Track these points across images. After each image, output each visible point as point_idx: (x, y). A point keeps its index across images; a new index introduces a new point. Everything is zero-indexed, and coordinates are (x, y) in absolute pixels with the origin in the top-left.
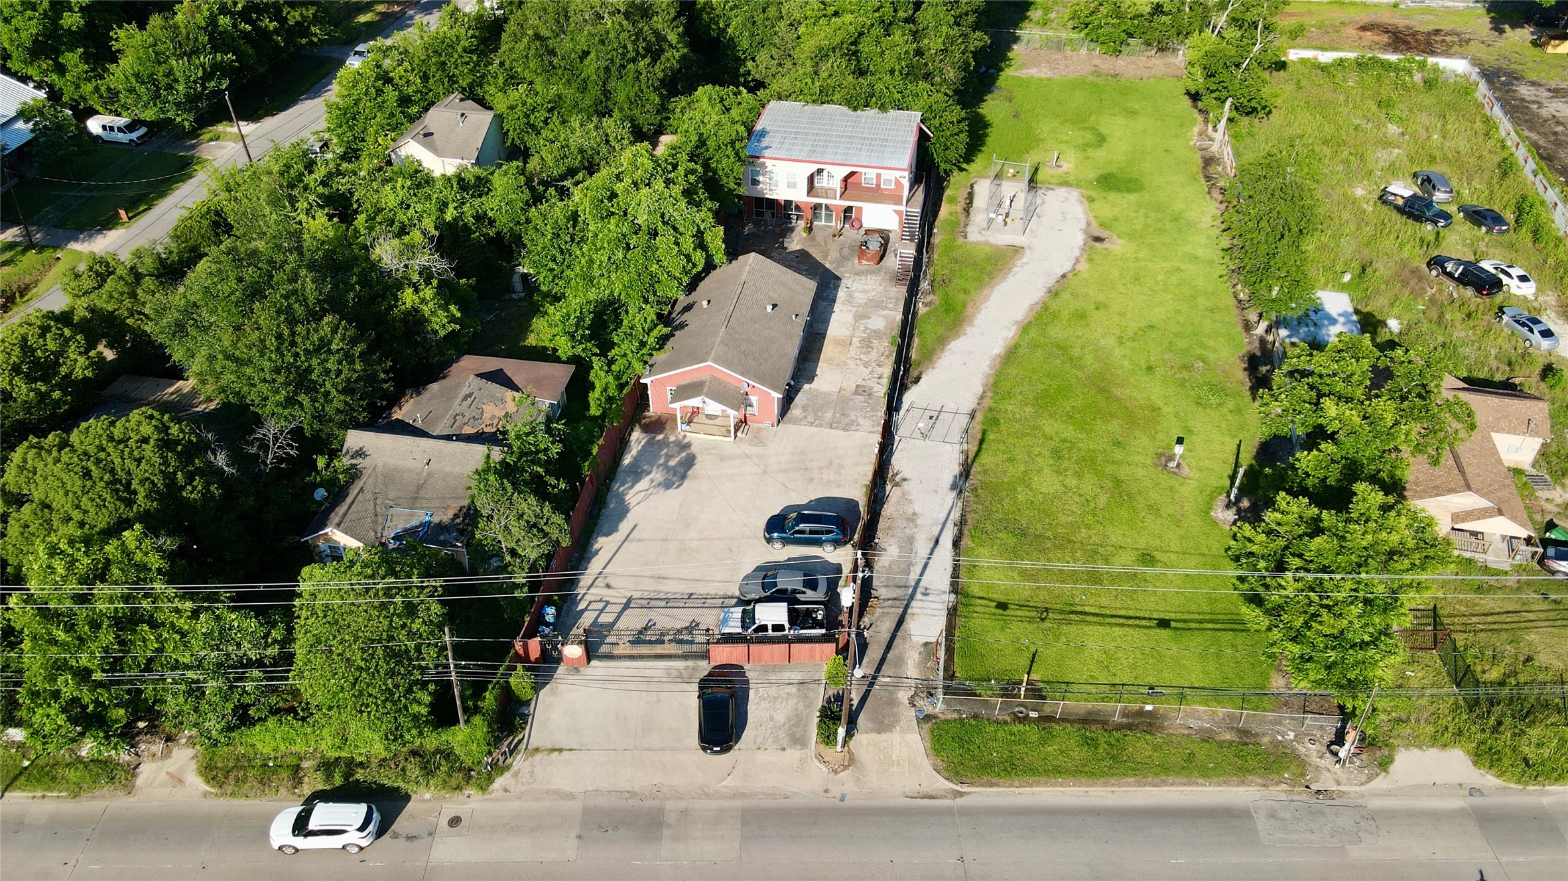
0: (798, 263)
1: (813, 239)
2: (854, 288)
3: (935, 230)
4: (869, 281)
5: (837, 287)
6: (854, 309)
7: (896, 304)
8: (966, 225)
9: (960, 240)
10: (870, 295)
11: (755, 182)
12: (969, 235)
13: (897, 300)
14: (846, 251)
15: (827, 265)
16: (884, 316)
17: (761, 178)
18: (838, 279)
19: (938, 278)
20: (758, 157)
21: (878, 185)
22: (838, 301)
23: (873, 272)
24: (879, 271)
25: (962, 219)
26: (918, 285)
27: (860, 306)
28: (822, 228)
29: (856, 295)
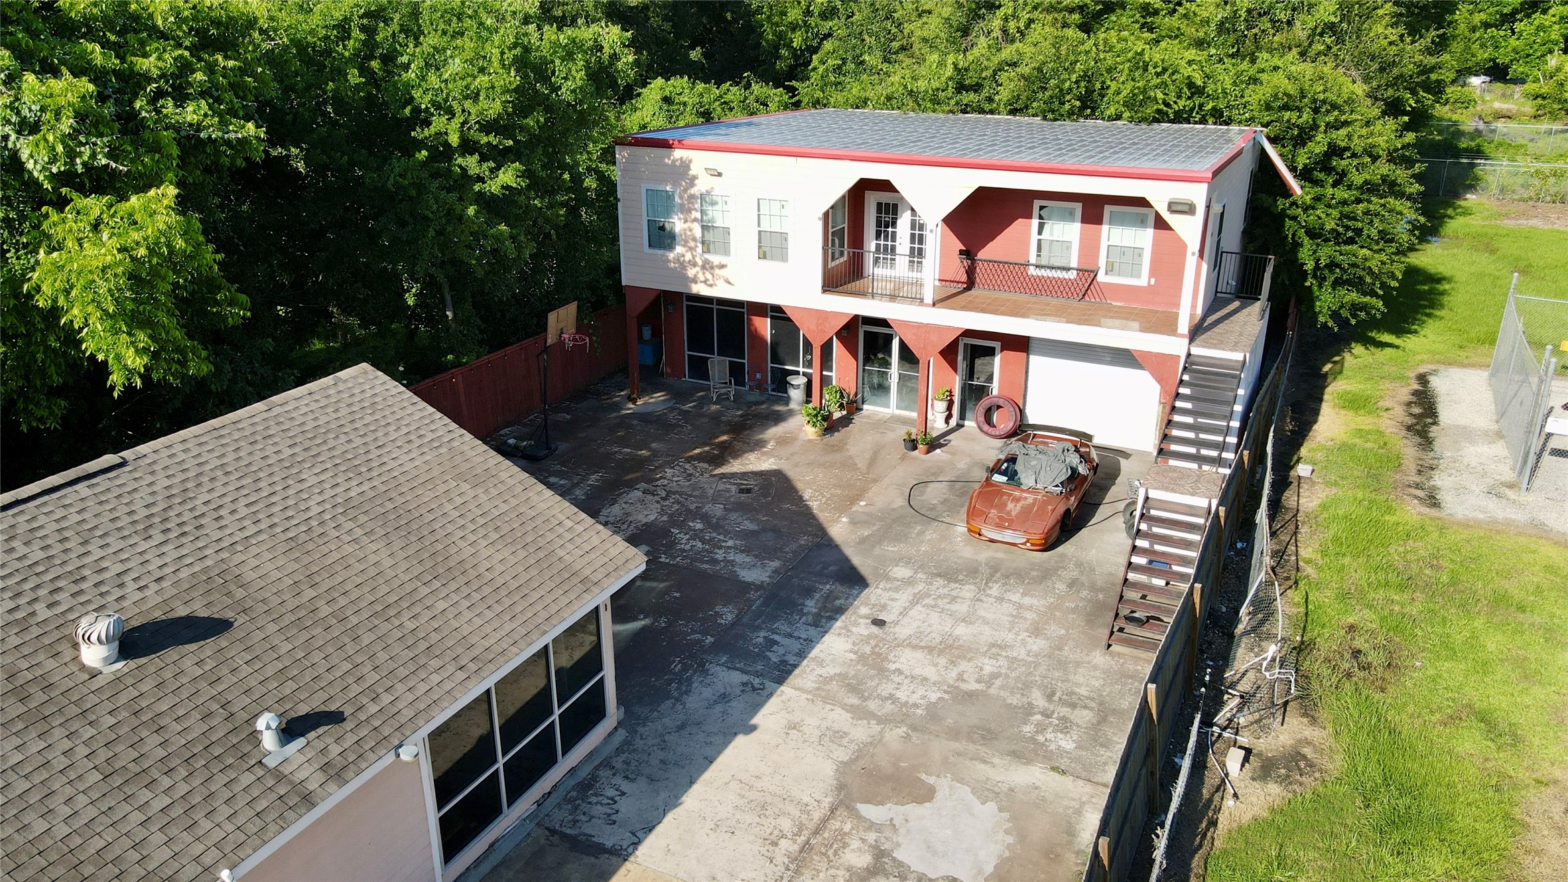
0: (740, 507)
1: (839, 448)
2: (904, 631)
3: (1302, 470)
4: (990, 610)
5: (830, 613)
6: (861, 732)
7: (1095, 737)
8: (1426, 469)
9: (1411, 511)
10: (969, 674)
11: (661, 237)
12: (1445, 497)
13: (1105, 713)
14: (934, 494)
15: (839, 530)
16: (1007, 800)
17: (677, 224)
18: (854, 580)
19: (1327, 641)
20: (666, 145)
21: (1088, 274)
22: (806, 675)
23: (1018, 576)
24: (1046, 574)
25: (1408, 450)
26: (1224, 658)
27: (902, 715)
28: (882, 424)
29: (907, 660)
